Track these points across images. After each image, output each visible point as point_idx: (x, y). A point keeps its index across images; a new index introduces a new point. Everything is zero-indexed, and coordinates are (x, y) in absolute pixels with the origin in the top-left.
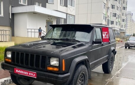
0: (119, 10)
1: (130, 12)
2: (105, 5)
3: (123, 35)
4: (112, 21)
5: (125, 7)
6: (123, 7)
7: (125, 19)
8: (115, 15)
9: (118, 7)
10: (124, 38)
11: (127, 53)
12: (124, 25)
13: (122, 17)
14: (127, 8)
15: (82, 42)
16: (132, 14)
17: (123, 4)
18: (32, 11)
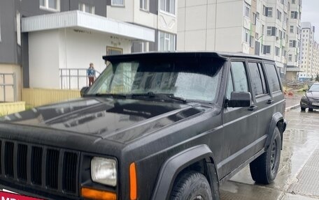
0: (282, 20)
1: (309, 23)
2: (249, 7)
3: (293, 79)
4: (265, 46)
5: (296, 13)
6: (292, 12)
7: (296, 40)
8: (273, 31)
9: (279, 13)
10: (295, 86)
11: (308, 123)
12: (294, 54)
13: (290, 35)
14: (300, 13)
15: (193, 104)
16: (312, 29)
17: (292, 5)
18: (71, 24)
